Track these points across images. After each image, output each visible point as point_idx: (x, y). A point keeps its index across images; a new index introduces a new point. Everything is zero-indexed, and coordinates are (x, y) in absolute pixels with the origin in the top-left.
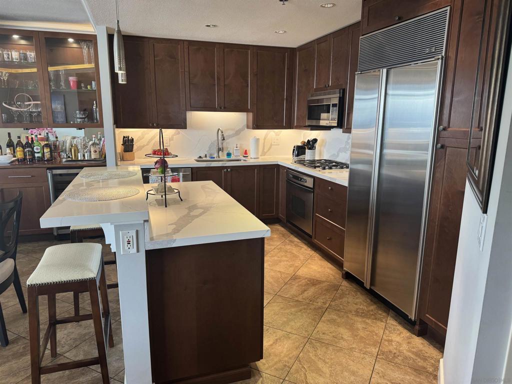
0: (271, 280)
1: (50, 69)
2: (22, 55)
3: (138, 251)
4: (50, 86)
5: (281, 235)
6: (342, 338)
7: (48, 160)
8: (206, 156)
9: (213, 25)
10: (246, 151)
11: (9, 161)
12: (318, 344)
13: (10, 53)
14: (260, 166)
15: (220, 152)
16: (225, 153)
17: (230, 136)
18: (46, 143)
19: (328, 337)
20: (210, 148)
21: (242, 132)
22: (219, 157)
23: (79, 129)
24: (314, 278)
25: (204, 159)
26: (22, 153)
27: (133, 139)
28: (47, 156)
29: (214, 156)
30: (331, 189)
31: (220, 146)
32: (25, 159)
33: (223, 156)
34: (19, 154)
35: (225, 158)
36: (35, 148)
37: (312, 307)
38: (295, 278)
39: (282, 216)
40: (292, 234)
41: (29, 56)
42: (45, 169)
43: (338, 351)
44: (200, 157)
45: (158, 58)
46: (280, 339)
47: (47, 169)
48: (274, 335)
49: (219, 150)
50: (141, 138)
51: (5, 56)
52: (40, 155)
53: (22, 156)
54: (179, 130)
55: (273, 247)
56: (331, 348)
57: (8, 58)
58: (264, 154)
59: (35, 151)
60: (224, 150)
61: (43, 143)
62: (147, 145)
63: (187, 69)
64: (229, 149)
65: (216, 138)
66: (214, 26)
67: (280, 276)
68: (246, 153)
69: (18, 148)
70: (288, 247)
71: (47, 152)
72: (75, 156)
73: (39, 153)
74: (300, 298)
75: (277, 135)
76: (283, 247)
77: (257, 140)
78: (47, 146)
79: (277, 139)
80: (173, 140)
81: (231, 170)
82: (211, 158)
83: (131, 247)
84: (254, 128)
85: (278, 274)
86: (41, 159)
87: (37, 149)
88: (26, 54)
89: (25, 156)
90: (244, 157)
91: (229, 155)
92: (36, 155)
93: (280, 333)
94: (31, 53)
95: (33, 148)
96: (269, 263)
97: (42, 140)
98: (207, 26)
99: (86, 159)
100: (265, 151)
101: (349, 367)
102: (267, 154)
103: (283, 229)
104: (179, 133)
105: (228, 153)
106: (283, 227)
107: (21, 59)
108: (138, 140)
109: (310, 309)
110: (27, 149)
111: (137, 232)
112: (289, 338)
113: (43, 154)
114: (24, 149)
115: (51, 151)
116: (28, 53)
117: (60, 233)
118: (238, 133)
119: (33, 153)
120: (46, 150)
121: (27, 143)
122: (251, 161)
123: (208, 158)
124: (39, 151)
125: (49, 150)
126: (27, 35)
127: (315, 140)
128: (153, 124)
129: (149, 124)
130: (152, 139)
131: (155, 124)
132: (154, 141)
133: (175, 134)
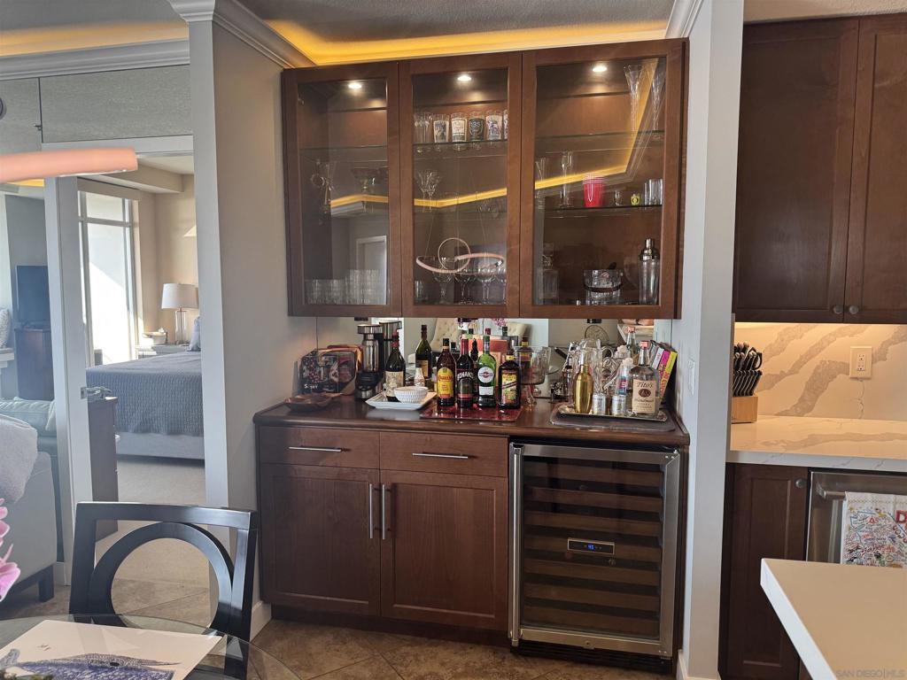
2: (475, 124)
11: (419, 406)
13: (448, 123)
18: (508, 358)
23: (594, 321)
26: (448, 384)
28: (508, 395)
32: (453, 399)
34: (443, 388)
36: (481, 371)
41: (489, 126)
42: (505, 439)
45: (886, 83)
47: (509, 441)
51: (436, 132)
52: (489, 391)
53: (447, 392)
57: (443, 136)
59: (482, 379)
61: (500, 359)
62: (792, 372)
69: (441, 370)
71: (510, 385)
72: (583, 401)
78: (510, 366)
86: (492, 403)
87: (486, 375)
88: (484, 121)
89: (456, 391)
92: (483, 391)
94: (495, 117)
95: (475, 372)
99: (616, 413)
107: (470, 137)
110: (463, 375)
113: (499, 389)
114: (455, 372)
116: (489, 119)
117: (526, 638)
119: (474, 385)
120: (508, 379)
121: (463, 357)
124: (489, 380)
125: (513, 379)
128: (846, 309)
129: (832, 308)
130: (810, 355)
131: (851, 309)
132: (816, 362)
133: (894, 339)
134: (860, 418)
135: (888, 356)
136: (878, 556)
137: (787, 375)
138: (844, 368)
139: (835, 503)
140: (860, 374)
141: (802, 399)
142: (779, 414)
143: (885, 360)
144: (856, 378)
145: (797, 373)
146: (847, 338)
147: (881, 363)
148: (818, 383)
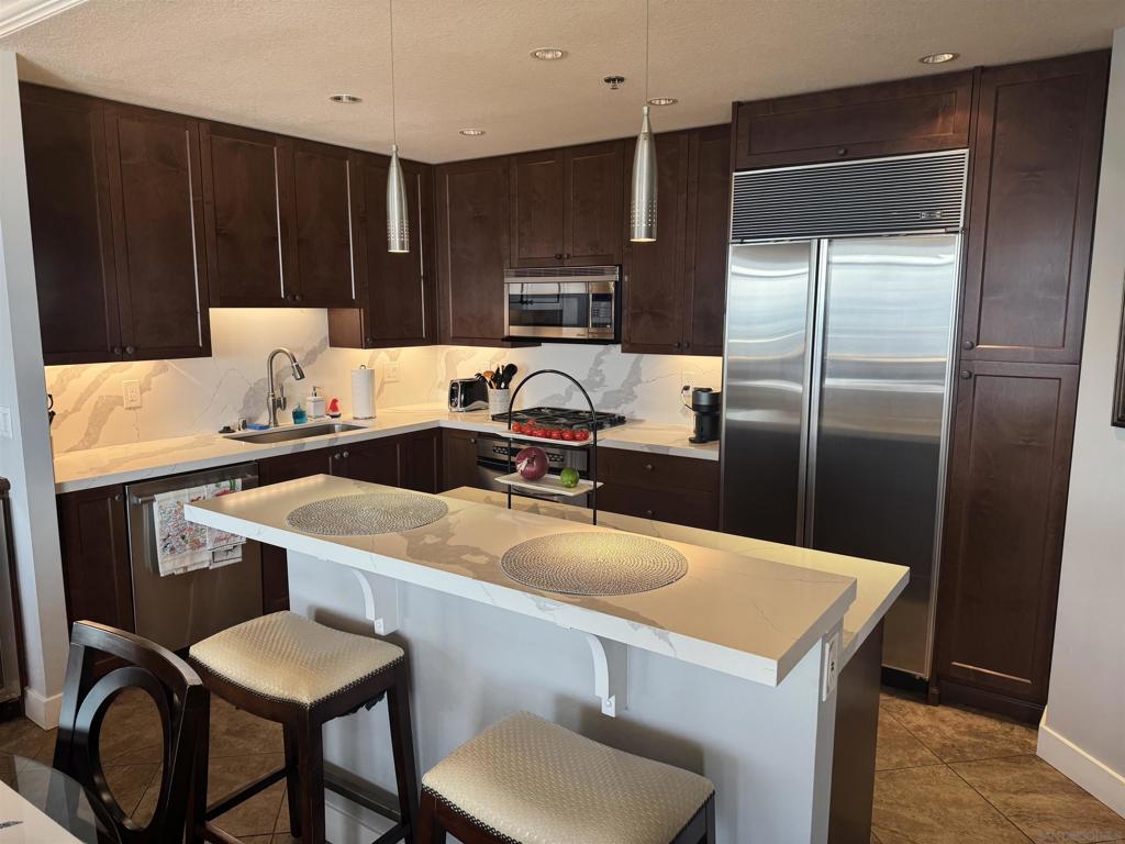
8: (245, 426)
9: (350, 98)
10: (335, 401)
14: (406, 436)
15: (279, 410)
16: (291, 410)
21: (319, 356)
22: (275, 424)
30: (653, 468)
31: (278, 394)
35: (292, 423)
44: (228, 430)
49: (276, 405)
60: (287, 403)
62: (76, 409)
63: (208, 196)
64: (297, 401)
66: (354, 99)
68: (334, 405)
75: (393, 359)
77: (370, 374)
79: (394, 370)
80: (148, 389)
81: (350, 454)
90: (333, 417)
91: (299, 415)
104: (165, 369)
105: (296, 412)
118: (311, 357)
123: (250, 431)
127: (511, 370)
128: (124, 349)
129: (113, 349)
130: (89, 391)
131: (128, 349)
132: (94, 398)
133: (155, 373)
134: (137, 442)
135: (152, 386)
136: (183, 538)
137: (70, 413)
138: (119, 401)
139: (145, 507)
140: (133, 404)
141: (87, 434)
142: (69, 451)
143: (150, 389)
144: (130, 408)
145: (79, 410)
146: (118, 374)
147: (148, 392)
148: (99, 418)
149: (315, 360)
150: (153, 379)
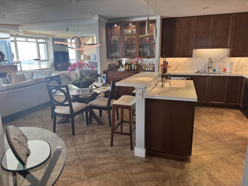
0: (218, 132)
1: (140, 36)
2: (132, 31)
3: (142, 98)
4: (139, 42)
5: (237, 115)
6: (242, 164)
7: (136, 70)
9: (207, 8)
10: (225, 69)
11: (124, 70)
12: (226, 162)
14: (230, 77)
15: (210, 69)
16: (213, 69)
17: (216, 61)
18: (136, 64)
19: (234, 161)
20: (204, 67)
21: (224, 59)
22: (208, 71)
23: (148, 58)
24: (244, 137)
25: (201, 72)
26: (128, 67)
27: (167, 63)
29: (206, 71)
31: (210, 66)
32: (129, 70)
33: (211, 71)
35: (212, 72)
37: (234, 148)
38: (231, 134)
39: (241, 105)
40: (245, 115)
42: (134, 73)
43: (235, 168)
44: (199, 71)
46: (207, 154)
48: (205, 152)
49: (209, 68)
50: (171, 62)
54: (189, 58)
55: (228, 119)
56: (232, 166)
57: (127, 32)
58: (237, 70)
59: (132, 66)
60: (212, 68)
61: (135, 64)
63: (195, 30)
64: (215, 68)
65: (208, 62)
67: (224, 132)
68: (225, 70)
69: (127, 65)
70: (238, 121)
72: (145, 69)
73: (133, 67)
74: (229, 143)
75: (247, 60)
76: (235, 120)
77: (232, 63)
78: (136, 65)
79: (247, 63)
80: (186, 63)
81: (212, 78)
82: (204, 72)
83: (140, 96)
84: (230, 57)
85: (223, 130)
86: (134, 70)
89: (129, 68)
90: (223, 72)
92: (132, 68)
93: (208, 152)
96: (221, 125)
97: (135, 63)
98: (204, 8)
99: (148, 70)
100: (238, 69)
101: (237, 176)
102: (239, 71)
103: (240, 112)
104: (189, 60)
105: (214, 70)
106: (241, 111)
107: (131, 33)
108: (170, 63)
109: (232, 148)
111: (143, 91)
112: (212, 155)
113: (135, 68)
114: (129, 66)
115: (137, 67)
116: (134, 30)
118: (221, 59)
119: (131, 67)
120: (136, 66)
121: (130, 64)
122: (227, 74)
123: (203, 72)
126: (134, 23)
129: (175, 56)
130: (176, 62)
131: (177, 56)
132: (177, 63)
133: (187, 60)
138: (181, 64)
141: (175, 69)
142: (172, 71)
144: (182, 66)
146: (181, 60)
147: (185, 63)
148: (177, 66)
149: (222, 60)
150: (187, 61)
